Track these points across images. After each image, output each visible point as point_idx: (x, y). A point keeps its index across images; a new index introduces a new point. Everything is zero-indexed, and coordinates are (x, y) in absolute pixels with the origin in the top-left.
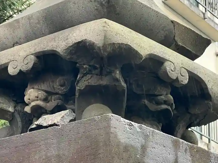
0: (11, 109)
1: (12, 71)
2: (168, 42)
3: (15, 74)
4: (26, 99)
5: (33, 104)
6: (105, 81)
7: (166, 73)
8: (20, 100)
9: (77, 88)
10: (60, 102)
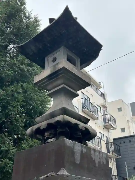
0: (41, 138)
1: (41, 128)
2: (79, 120)
3: (42, 129)
4: (45, 135)
5: (47, 136)
6: (64, 130)
7: (79, 127)
8: (43, 136)
9: (57, 132)
10: (53, 136)
